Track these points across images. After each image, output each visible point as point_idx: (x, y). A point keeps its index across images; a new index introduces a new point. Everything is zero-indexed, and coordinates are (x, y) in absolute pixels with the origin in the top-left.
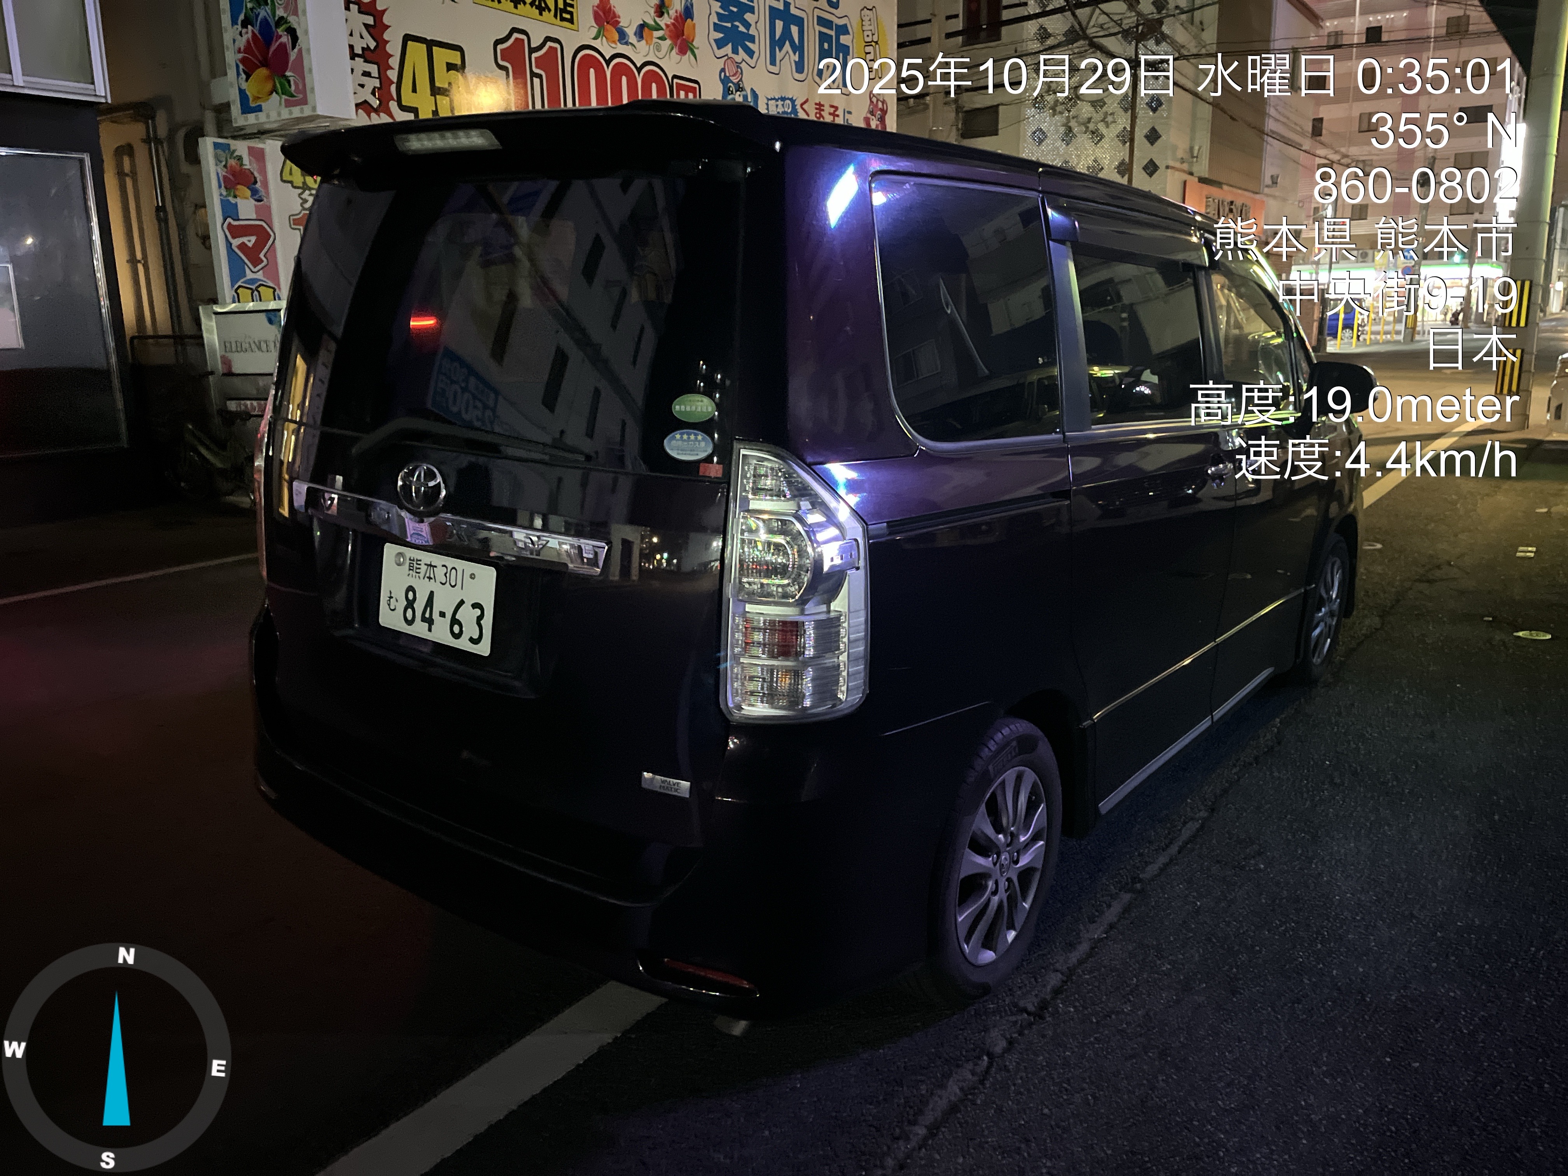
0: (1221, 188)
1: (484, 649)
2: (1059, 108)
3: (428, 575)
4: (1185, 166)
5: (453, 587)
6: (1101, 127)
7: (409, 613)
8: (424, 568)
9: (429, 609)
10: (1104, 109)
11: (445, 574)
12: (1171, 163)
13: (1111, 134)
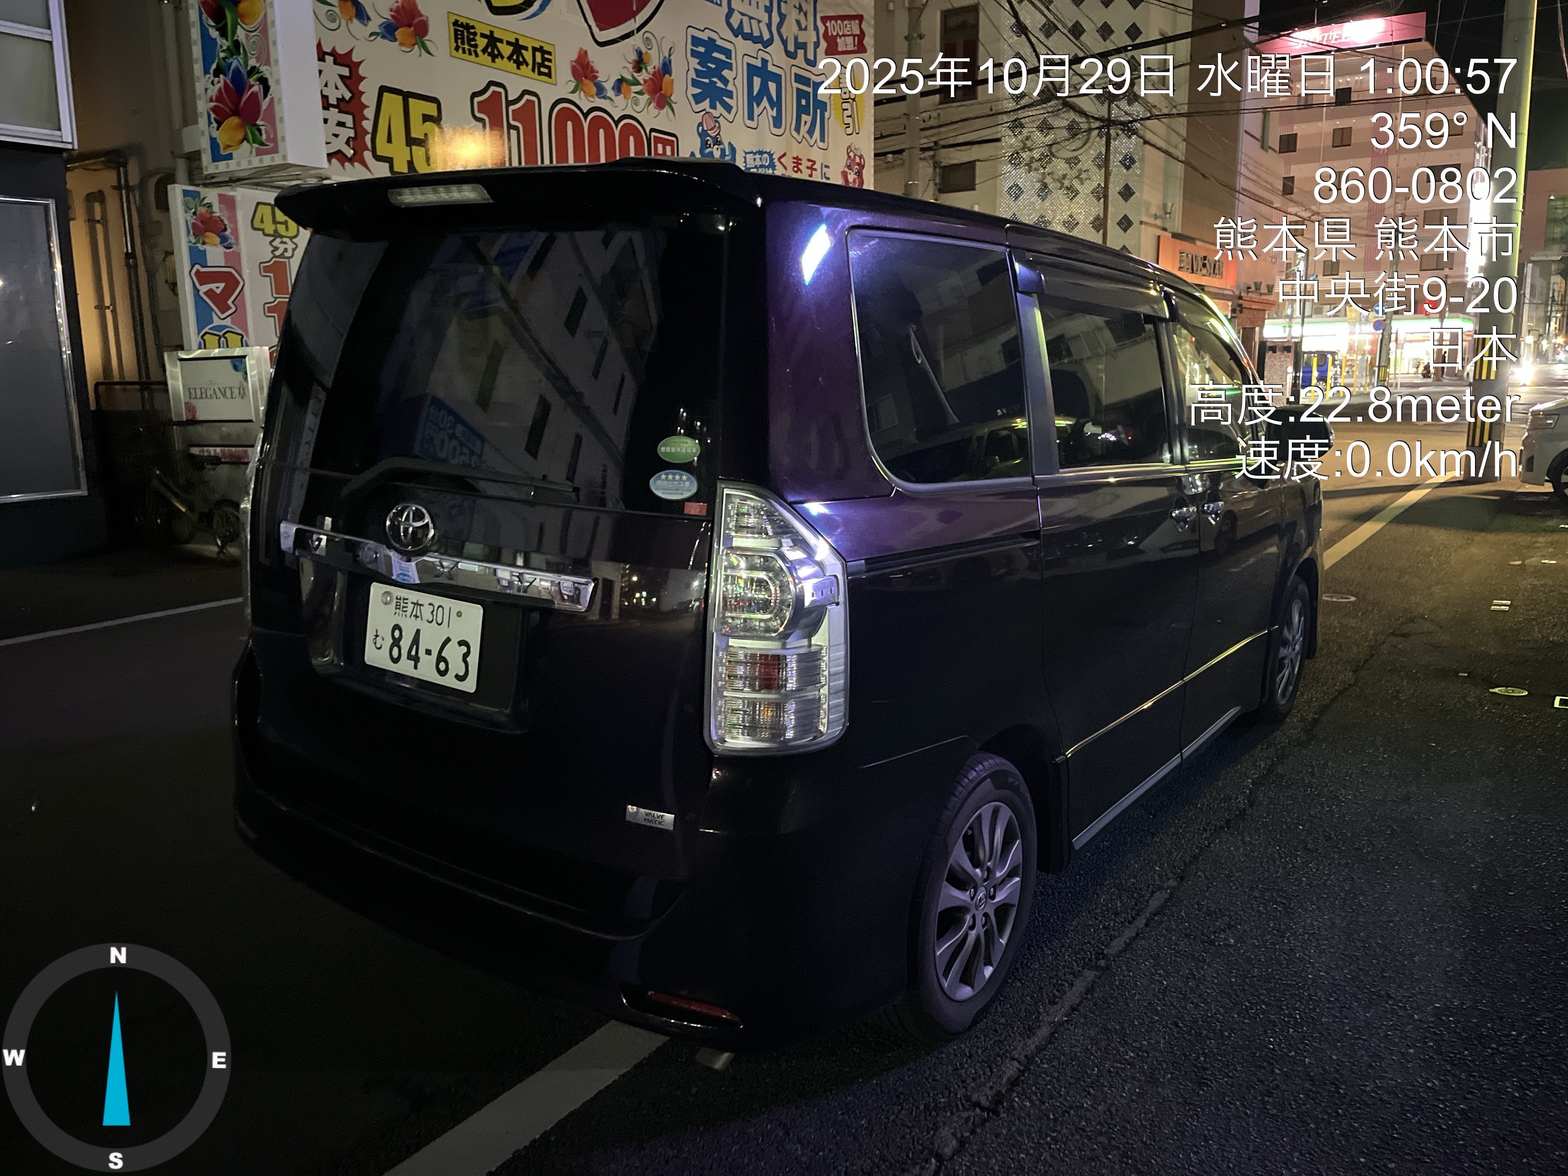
0: (1195, 244)
1: (470, 686)
2: (1034, 165)
3: (414, 613)
4: (1159, 222)
5: (439, 625)
6: (1076, 184)
7: (395, 651)
8: (411, 606)
9: (415, 647)
10: (1079, 166)
11: (432, 612)
12: (1144, 219)
13: (1085, 190)
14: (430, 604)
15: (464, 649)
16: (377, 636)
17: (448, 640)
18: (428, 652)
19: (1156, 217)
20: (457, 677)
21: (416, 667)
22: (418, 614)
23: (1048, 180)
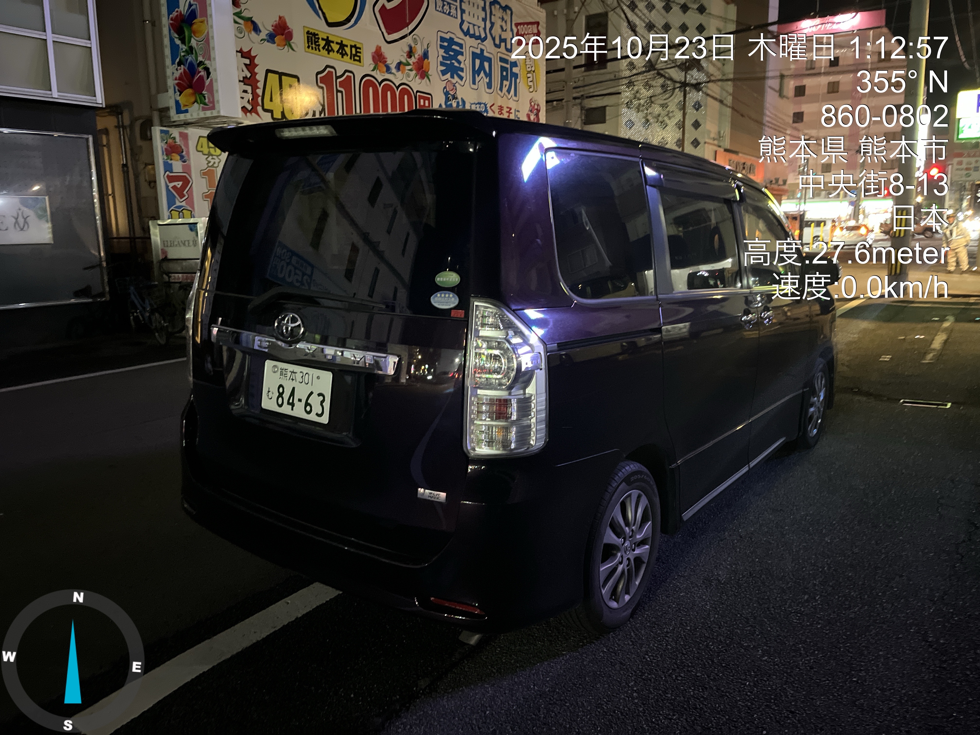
0: (738, 155)
1: (325, 420)
3: (291, 378)
4: (716, 142)
5: (306, 384)
7: (280, 400)
8: (289, 373)
9: (292, 398)
10: (668, 109)
11: (302, 377)
12: (707, 140)
13: (672, 123)
14: (301, 372)
15: (321, 398)
16: (269, 391)
17: (311, 393)
18: (300, 400)
19: (714, 139)
20: (317, 414)
21: (292, 409)
22: (294, 378)
23: (649, 117)
